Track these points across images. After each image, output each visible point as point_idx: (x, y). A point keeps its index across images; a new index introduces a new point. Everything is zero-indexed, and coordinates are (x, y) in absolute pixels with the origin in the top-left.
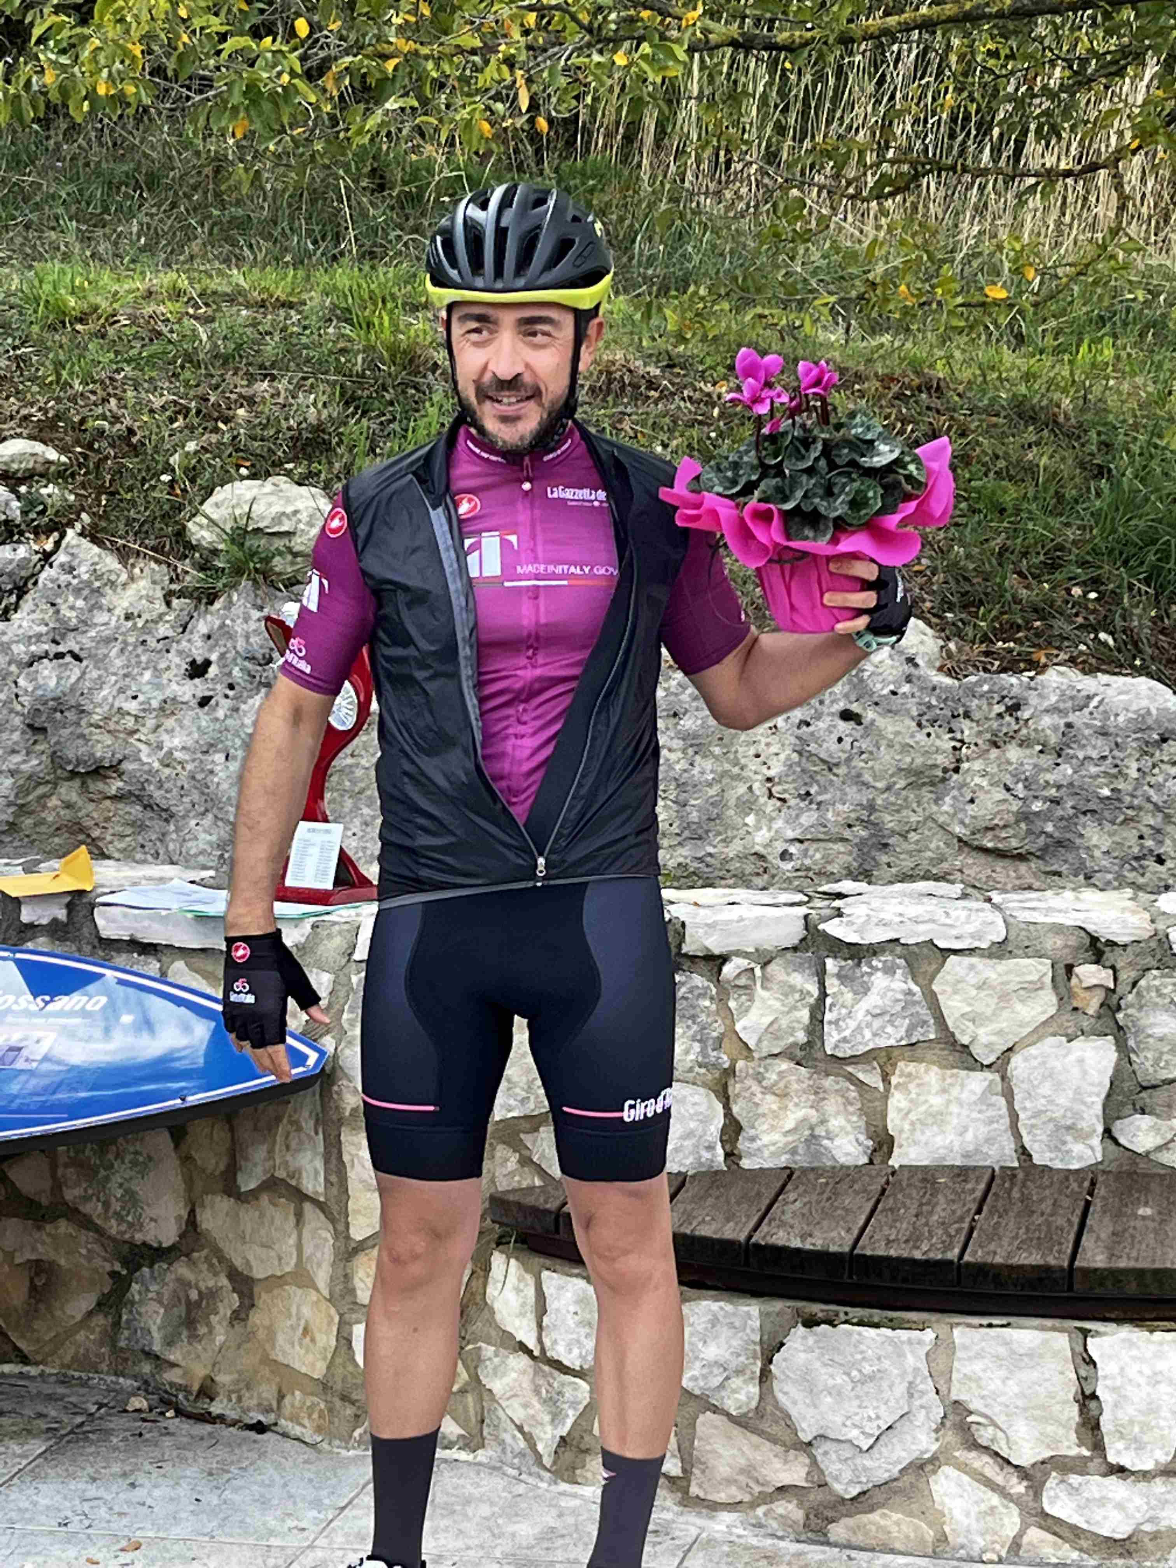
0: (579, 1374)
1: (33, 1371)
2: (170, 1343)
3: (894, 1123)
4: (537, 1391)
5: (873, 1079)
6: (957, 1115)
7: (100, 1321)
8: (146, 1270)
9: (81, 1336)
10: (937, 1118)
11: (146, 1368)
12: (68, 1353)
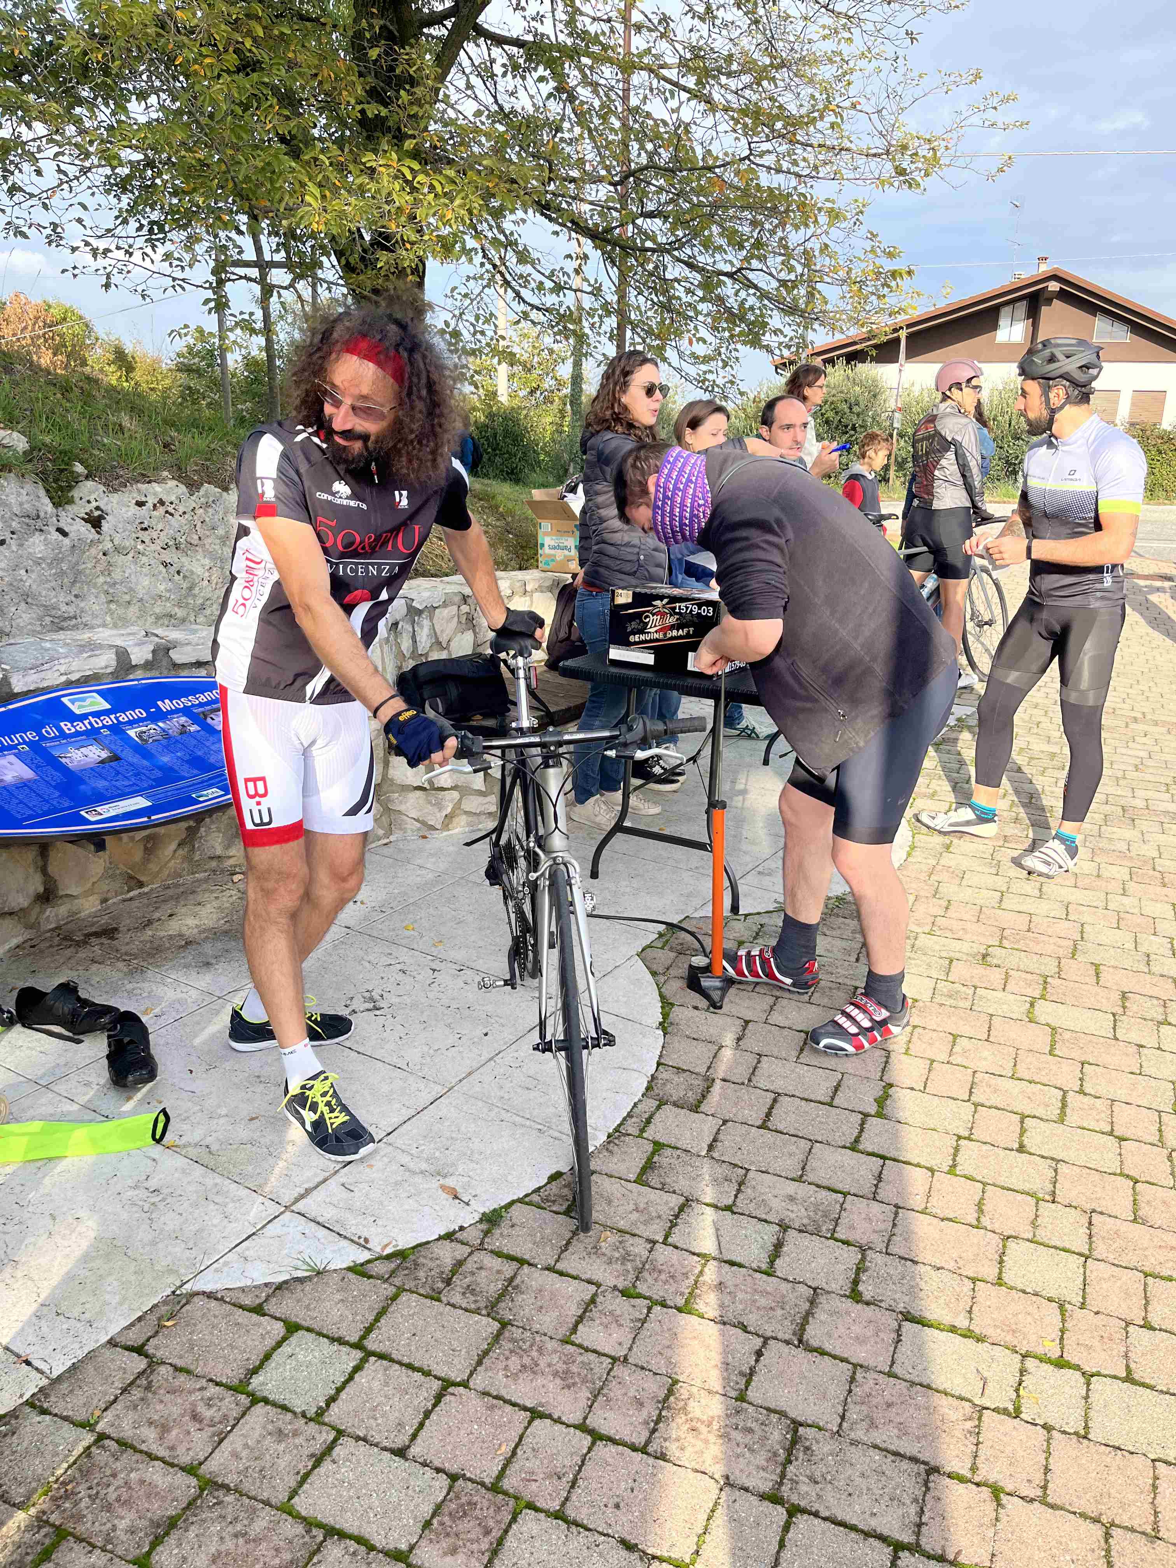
0: (452, 788)
1: (146, 890)
2: (228, 847)
4: (430, 803)
7: (180, 852)
8: (207, 820)
9: (172, 864)
11: (214, 864)
12: (166, 872)
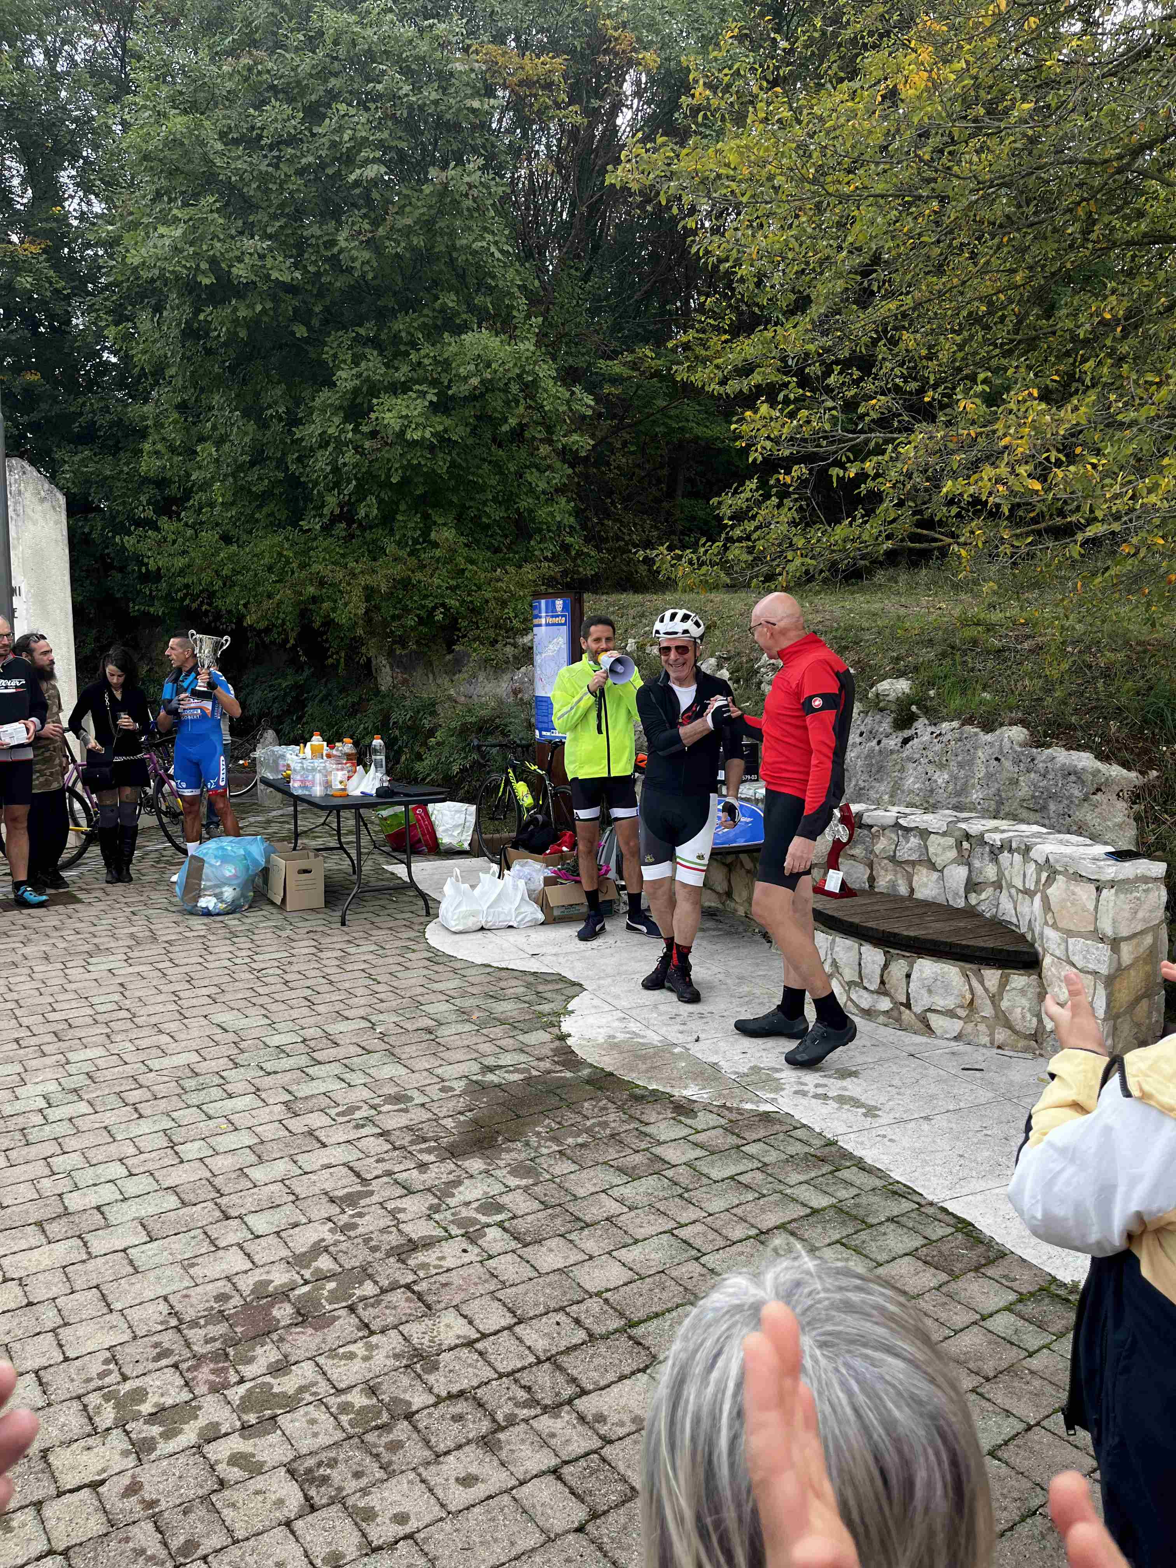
3: (914, 884)
5: (910, 870)
6: (931, 885)
10: (925, 885)
